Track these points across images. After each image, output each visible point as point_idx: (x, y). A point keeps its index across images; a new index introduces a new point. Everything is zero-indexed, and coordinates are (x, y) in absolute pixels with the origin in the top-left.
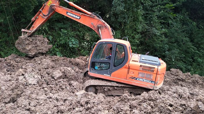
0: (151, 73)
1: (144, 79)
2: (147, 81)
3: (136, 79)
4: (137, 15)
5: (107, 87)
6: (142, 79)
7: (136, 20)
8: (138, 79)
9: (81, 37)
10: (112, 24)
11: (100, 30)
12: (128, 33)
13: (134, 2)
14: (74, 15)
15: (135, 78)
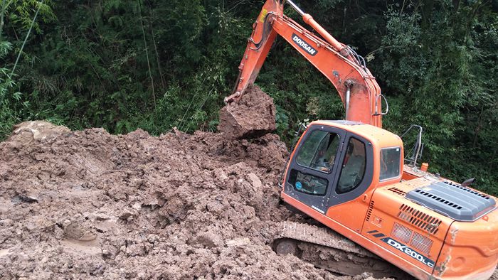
0: (428, 234)
1: (406, 246)
2: (414, 255)
3: (386, 240)
4: (457, 60)
5: (328, 250)
6: (402, 245)
7: (450, 72)
8: (390, 241)
9: (298, 105)
10: (386, 79)
11: (348, 92)
12: (423, 108)
13: (450, 25)
14: (306, 43)
15: (382, 235)
